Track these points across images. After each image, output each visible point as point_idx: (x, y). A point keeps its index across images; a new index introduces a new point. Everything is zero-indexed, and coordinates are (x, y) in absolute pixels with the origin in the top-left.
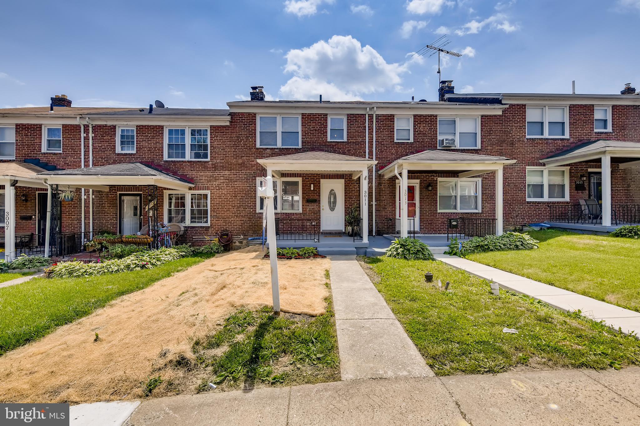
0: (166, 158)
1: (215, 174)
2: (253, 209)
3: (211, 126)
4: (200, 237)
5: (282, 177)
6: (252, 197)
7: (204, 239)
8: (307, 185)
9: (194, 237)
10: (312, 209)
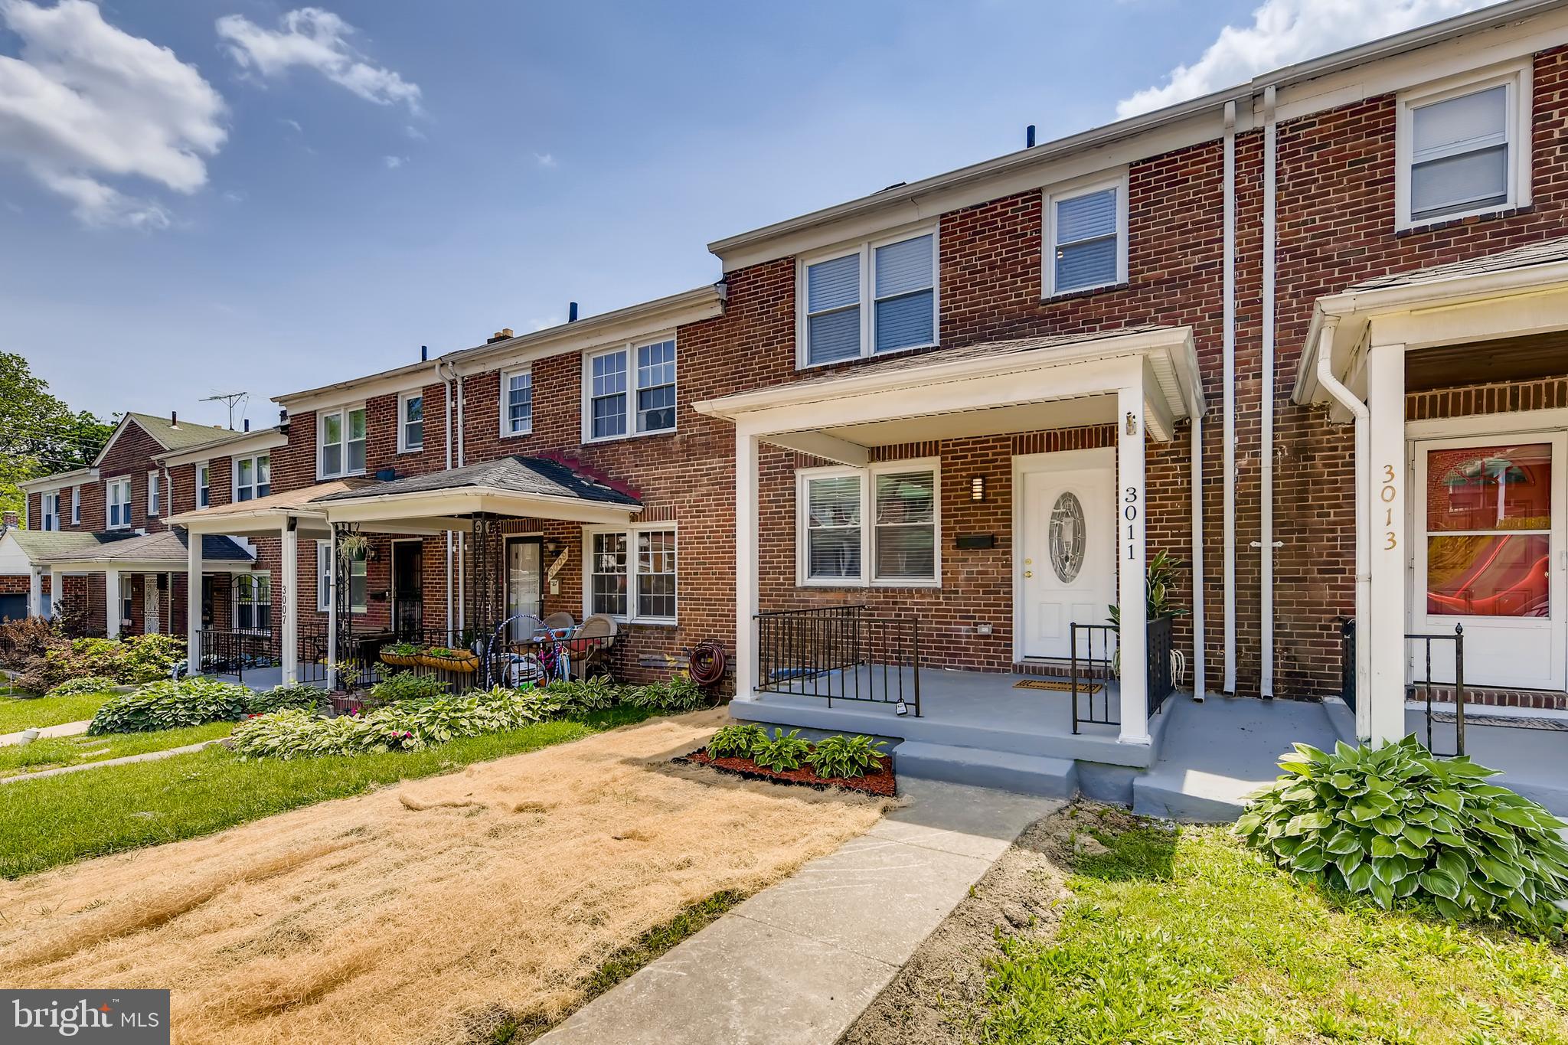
0: (587, 437)
1: (689, 471)
2: (785, 573)
3: (679, 327)
4: (654, 657)
5: (872, 460)
6: (782, 534)
7: (664, 664)
8: (961, 483)
9: (641, 656)
10: (979, 573)
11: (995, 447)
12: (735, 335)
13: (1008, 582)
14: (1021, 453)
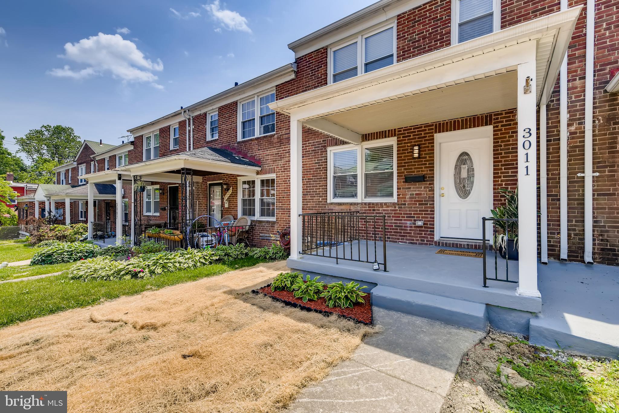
0: (240, 138)
1: (280, 151)
2: (322, 196)
3: (276, 86)
4: (266, 235)
5: (363, 141)
6: (321, 178)
7: (270, 238)
8: (407, 149)
9: (261, 235)
10: (416, 194)
11: (426, 130)
12: (300, 87)
13: (432, 199)
14: (440, 132)
